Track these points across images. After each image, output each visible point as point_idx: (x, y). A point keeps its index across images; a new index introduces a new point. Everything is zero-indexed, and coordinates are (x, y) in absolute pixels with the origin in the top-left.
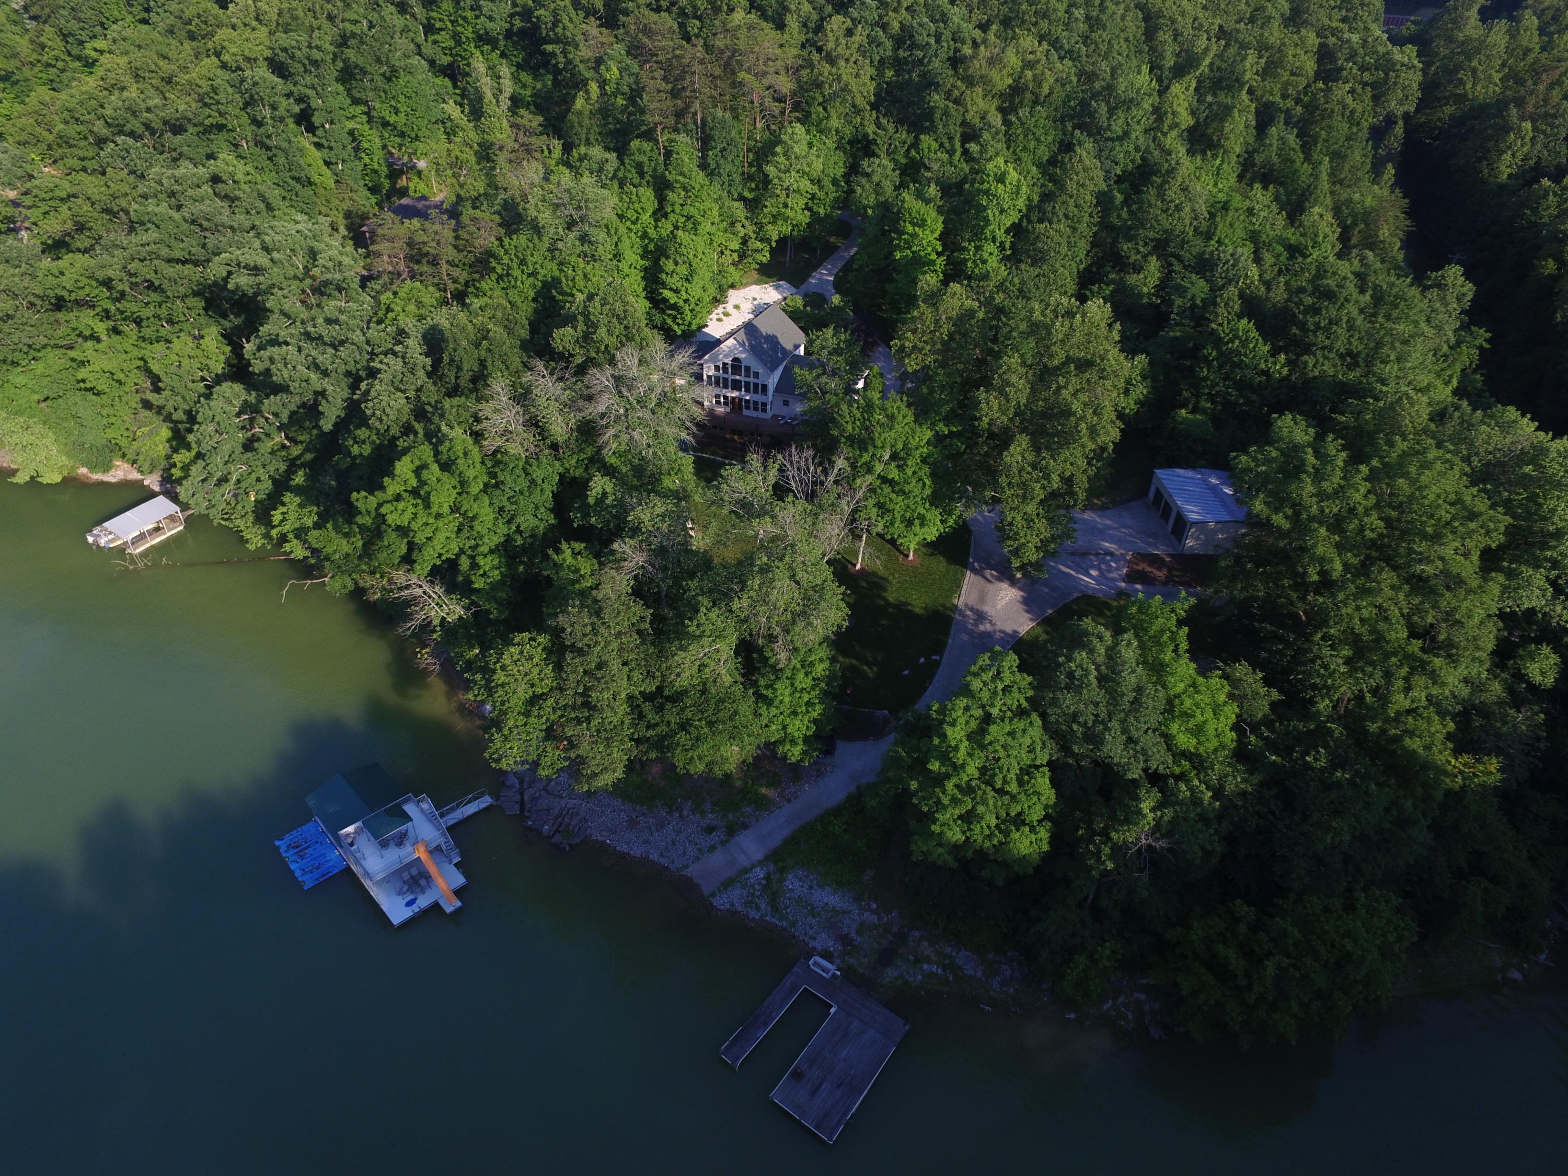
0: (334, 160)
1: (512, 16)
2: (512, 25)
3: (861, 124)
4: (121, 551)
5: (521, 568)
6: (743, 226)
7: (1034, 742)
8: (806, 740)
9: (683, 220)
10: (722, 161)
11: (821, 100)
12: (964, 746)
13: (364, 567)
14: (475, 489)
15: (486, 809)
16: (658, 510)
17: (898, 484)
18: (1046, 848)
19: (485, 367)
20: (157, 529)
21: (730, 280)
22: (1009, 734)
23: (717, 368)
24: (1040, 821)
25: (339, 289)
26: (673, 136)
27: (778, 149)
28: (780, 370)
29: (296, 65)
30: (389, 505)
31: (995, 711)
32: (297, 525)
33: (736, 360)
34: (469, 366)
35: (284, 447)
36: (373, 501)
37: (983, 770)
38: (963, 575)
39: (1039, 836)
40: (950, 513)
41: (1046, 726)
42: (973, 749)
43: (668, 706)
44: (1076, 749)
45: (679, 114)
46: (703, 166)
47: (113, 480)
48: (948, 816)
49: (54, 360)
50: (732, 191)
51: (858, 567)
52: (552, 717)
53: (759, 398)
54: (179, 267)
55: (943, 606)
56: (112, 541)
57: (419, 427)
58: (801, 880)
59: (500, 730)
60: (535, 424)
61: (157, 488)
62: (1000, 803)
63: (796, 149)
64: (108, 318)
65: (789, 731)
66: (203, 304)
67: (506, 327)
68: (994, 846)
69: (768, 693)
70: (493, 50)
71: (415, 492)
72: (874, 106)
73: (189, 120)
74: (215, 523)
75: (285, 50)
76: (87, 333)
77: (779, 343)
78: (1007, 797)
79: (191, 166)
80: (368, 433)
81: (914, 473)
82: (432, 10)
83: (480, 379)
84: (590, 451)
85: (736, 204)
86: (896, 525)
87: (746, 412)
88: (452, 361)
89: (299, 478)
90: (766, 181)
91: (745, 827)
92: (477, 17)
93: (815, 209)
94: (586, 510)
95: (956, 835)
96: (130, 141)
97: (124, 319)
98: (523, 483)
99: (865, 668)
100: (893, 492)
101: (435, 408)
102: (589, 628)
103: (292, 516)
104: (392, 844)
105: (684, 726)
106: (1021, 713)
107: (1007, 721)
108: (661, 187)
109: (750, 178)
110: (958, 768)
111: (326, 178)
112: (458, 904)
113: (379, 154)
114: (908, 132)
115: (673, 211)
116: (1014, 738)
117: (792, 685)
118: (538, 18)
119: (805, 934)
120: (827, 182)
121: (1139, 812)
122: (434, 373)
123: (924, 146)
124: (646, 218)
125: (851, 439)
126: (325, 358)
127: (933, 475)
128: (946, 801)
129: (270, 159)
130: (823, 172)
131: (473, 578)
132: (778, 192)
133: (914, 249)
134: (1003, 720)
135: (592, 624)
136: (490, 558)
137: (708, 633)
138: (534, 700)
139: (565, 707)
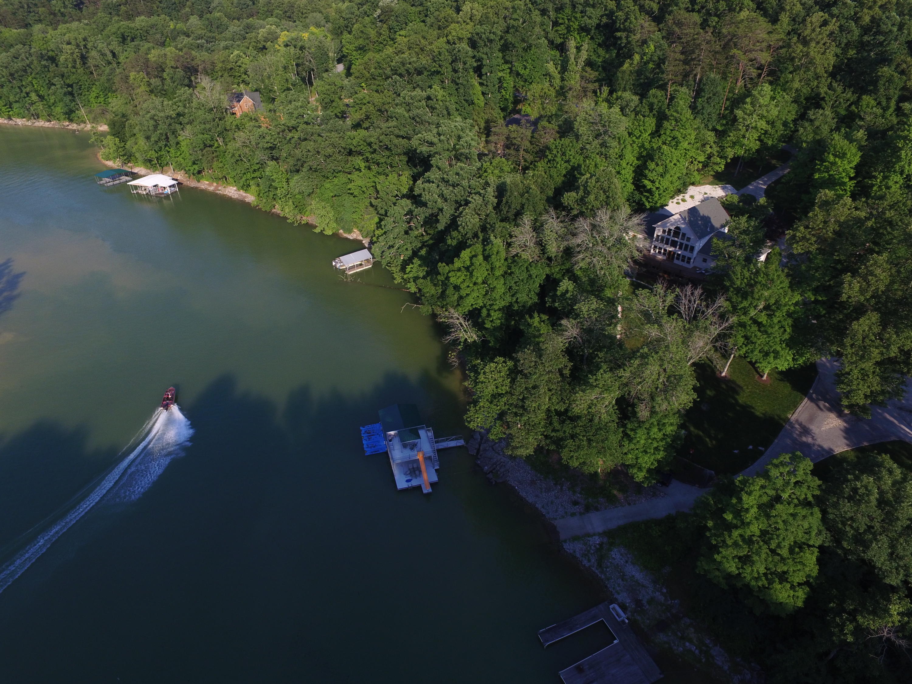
0: (487, 92)
1: (602, 16)
2: (601, 21)
3: (817, 87)
4: (344, 271)
5: (513, 323)
6: (711, 147)
7: (811, 527)
8: (649, 471)
9: (670, 139)
10: (706, 105)
11: (791, 69)
12: (754, 511)
13: (439, 303)
14: (498, 273)
15: (460, 447)
16: (593, 307)
17: (764, 326)
18: (800, 604)
19: (523, 208)
20: (361, 265)
21: (693, 180)
22: (792, 515)
23: (664, 231)
24: (799, 584)
25: (467, 158)
26: (679, 88)
27: (748, 100)
28: (707, 239)
29: (481, 42)
30: (453, 273)
31: (785, 496)
32: (415, 275)
33: (678, 228)
34: (515, 206)
35: (422, 235)
36: (447, 269)
37: (764, 533)
38: (802, 400)
39: (796, 594)
40: (801, 355)
41: (824, 519)
42: (760, 515)
43: (568, 422)
44: (845, 544)
45: (686, 75)
46: (693, 107)
47: (351, 238)
48: (728, 552)
49: (343, 178)
50: (709, 124)
51: (724, 374)
52: (503, 408)
53: (687, 254)
54: (401, 139)
55: (779, 416)
56: (341, 266)
57: (481, 235)
58: (621, 555)
59: (475, 406)
60: (541, 245)
61: (367, 245)
62: (770, 559)
63: (761, 101)
64: (367, 161)
65: (639, 461)
66: (407, 159)
67: (541, 188)
68: (759, 587)
69: (632, 434)
70: (587, 36)
71: (467, 268)
72: (832, 76)
73: (426, 69)
74: (384, 266)
75: (477, 34)
76: (357, 167)
77: (710, 222)
78: (779, 558)
79: (420, 91)
80: (457, 233)
81: (779, 322)
82: (560, 13)
83: (518, 214)
84: (568, 265)
85: (710, 133)
86: (755, 353)
87: (676, 261)
88: (507, 202)
89: (423, 252)
90: (735, 120)
91: (597, 509)
92: (583, 17)
93: (765, 140)
94: (554, 298)
95: (732, 567)
96: (398, 78)
97: (373, 163)
98: (525, 275)
99: (707, 439)
100: (759, 331)
101: (491, 226)
102: (533, 364)
103: (414, 270)
104: (408, 447)
105: (573, 437)
106: (806, 504)
107: (792, 506)
108: (661, 118)
109: (724, 117)
110: (745, 524)
111: (480, 101)
112: (430, 490)
113: (511, 90)
114: (853, 93)
115: (665, 134)
116: (794, 519)
117: (648, 433)
118: (616, 17)
119: (614, 588)
120: (779, 125)
121: (887, 611)
122: (497, 208)
123: (864, 103)
124: (646, 135)
125: (738, 290)
126: (447, 191)
127: (794, 326)
128: (729, 542)
129: (457, 90)
130: (777, 117)
131: (486, 321)
132: (740, 127)
133: (831, 173)
134: (789, 504)
135: (536, 362)
136: (497, 313)
137: (601, 386)
138: (495, 396)
139: (512, 404)
